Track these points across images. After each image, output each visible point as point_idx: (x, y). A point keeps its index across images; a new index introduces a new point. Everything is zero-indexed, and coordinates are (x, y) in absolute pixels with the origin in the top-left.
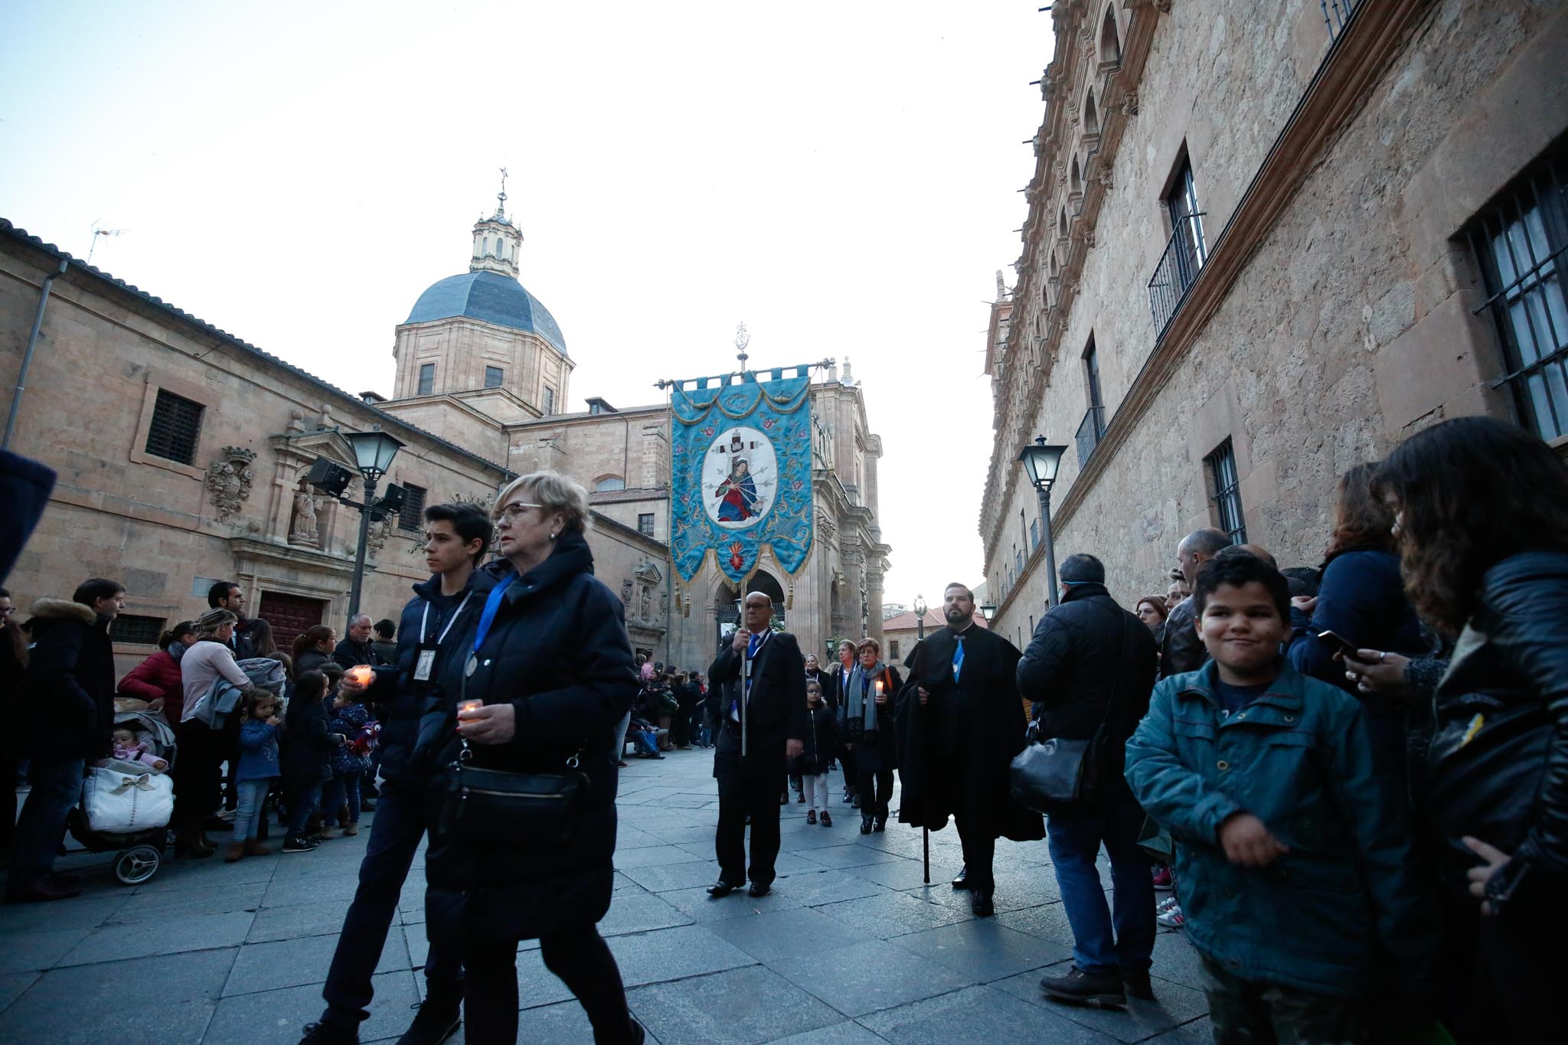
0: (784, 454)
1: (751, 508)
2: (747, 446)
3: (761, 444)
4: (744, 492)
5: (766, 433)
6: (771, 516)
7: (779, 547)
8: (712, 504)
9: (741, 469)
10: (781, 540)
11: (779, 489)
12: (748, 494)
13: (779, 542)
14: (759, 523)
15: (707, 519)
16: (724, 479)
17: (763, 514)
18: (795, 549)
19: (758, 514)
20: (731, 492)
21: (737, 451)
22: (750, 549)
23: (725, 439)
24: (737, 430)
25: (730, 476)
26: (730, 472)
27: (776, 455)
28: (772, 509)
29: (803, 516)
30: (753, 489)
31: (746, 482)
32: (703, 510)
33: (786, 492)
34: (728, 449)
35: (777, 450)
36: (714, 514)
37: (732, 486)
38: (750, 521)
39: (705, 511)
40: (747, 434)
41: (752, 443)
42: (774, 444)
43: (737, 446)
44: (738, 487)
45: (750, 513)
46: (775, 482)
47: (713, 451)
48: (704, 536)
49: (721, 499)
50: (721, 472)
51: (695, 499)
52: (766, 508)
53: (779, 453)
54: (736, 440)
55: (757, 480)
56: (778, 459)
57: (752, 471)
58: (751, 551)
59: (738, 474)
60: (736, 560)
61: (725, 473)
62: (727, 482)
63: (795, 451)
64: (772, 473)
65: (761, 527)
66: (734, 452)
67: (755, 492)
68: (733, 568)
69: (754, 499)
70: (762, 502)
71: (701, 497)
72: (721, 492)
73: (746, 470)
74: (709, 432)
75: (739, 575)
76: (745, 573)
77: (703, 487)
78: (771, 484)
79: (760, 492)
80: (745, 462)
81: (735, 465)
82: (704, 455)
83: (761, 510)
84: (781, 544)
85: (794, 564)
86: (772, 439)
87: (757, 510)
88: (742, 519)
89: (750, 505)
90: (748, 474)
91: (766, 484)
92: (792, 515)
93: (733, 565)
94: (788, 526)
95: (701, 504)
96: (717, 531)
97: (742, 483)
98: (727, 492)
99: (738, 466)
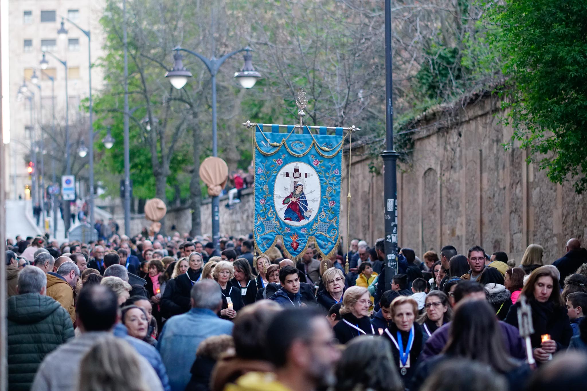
0: (325, 183)
1: (305, 214)
2: (303, 175)
3: (312, 175)
4: (301, 204)
5: (314, 168)
6: (316, 220)
7: (319, 239)
8: (281, 209)
9: (299, 189)
10: (321, 235)
11: (321, 204)
12: (303, 206)
13: (319, 236)
14: (309, 224)
15: (277, 218)
17: (311, 219)
18: (329, 241)
19: (309, 218)
20: (293, 203)
21: (297, 178)
22: (303, 238)
23: (290, 168)
24: (297, 164)
25: (292, 193)
26: (292, 190)
27: (320, 183)
28: (317, 216)
29: (334, 222)
30: (306, 203)
31: (302, 198)
32: (275, 210)
33: (325, 207)
34: (291, 175)
35: (321, 180)
36: (282, 215)
37: (293, 199)
38: (303, 222)
39: (276, 212)
40: (303, 168)
41: (306, 174)
42: (319, 176)
43: (297, 175)
44: (297, 200)
45: (304, 218)
46: (319, 199)
47: (281, 174)
48: (275, 227)
49: (286, 206)
50: (286, 189)
51: (269, 203)
53: (323, 182)
54: (296, 170)
56: (321, 186)
57: (306, 192)
58: (303, 240)
59: (297, 192)
60: (295, 245)
61: (289, 190)
62: (290, 197)
63: (332, 182)
64: (318, 194)
65: (310, 226)
66: (295, 178)
67: (307, 205)
68: (293, 248)
69: (306, 209)
70: (310, 211)
71: (273, 202)
72: (286, 202)
73: (302, 190)
74: (279, 163)
75: (296, 253)
76: (300, 252)
77: (275, 196)
78: (317, 201)
79: (310, 205)
80: (302, 185)
82: (275, 177)
83: (310, 216)
84: (320, 237)
85: (328, 250)
86: (318, 173)
87: (308, 216)
88: (299, 220)
89: (304, 212)
90: (303, 194)
91: (314, 201)
92: (328, 221)
94: (326, 227)
95: (273, 207)
96: (283, 226)
97: (299, 198)
98: (290, 203)
99: (297, 187)
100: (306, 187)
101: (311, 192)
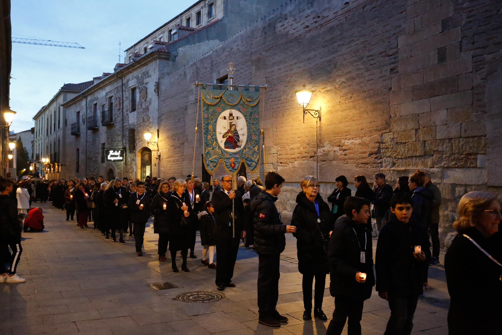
0: (250, 123)
1: (238, 144)
2: (235, 118)
3: (241, 118)
4: (235, 138)
5: (242, 113)
6: (245, 148)
7: (247, 160)
8: (221, 141)
10: (248, 157)
11: (248, 137)
12: (237, 138)
13: (247, 158)
14: (240, 151)
15: (219, 147)
16: (226, 131)
17: (242, 147)
18: (253, 162)
19: (240, 147)
20: (230, 137)
21: (232, 120)
22: (237, 160)
23: (226, 113)
24: (231, 111)
25: (229, 130)
26: (229, 128)
27: (247, 123)
28: (245, 145)
29: (257, 149)
30: (238, 136)
31: (236, 133)
32: (217, 142)
33: (250, 139)
34: (227, 118)
35: (247, 121)
36: (222, 145)
37: (230, 134)
38: (237, 150)
39: (218, 144)
40: (236, 113)
41: (237, 117)
42: (246, 119)
43: (231, 118)
44: (232, 135)
45: (238, 146)
46: (246, 134)
47: (221, 118)
48: (218, 154)
49: (225, 139)
50: (225, 128)
51: (213, 137)
52: (243, 144)
53: (248, 122)
54: (231, 115)
55: (240, 133)
56: (247, 125)
57: (238, 129)
58: (238, 161)
59: (232, 130)
60: (233, 165)
61: (226, 128)
62: (227, 133)
63: (253, 122)
64: (245, 131)
65: (241, 152)
66: (230, 120)
67: (239, 138)
68: (231, 168)
69: (239, 141)
70: (242, 142)
71: (216, 137)
72: (225, 136)
73: (235, 128)
74: (219, 110)
75: (234, 170)
76: (236, 170)
77: (217, 133)
78: (245, 135)
79: (241, 138)
80: (235, 125)
81: (231, 125)
82: (217, 119)
84: (248, 159)
85: (253, 167)
86: (245, 116)
87: (240, 146)
88: (234, 148)
90: (236, 130)
91: (243, 135)
92: (252, 148)
93: (231, 166)
94: (251, 152)
95: (216, 140)
96: (223, 152)
97: (234, 133)
98: (228, 137)
99: (232, 126)
100: (238, 126)
101: (241, 129)
